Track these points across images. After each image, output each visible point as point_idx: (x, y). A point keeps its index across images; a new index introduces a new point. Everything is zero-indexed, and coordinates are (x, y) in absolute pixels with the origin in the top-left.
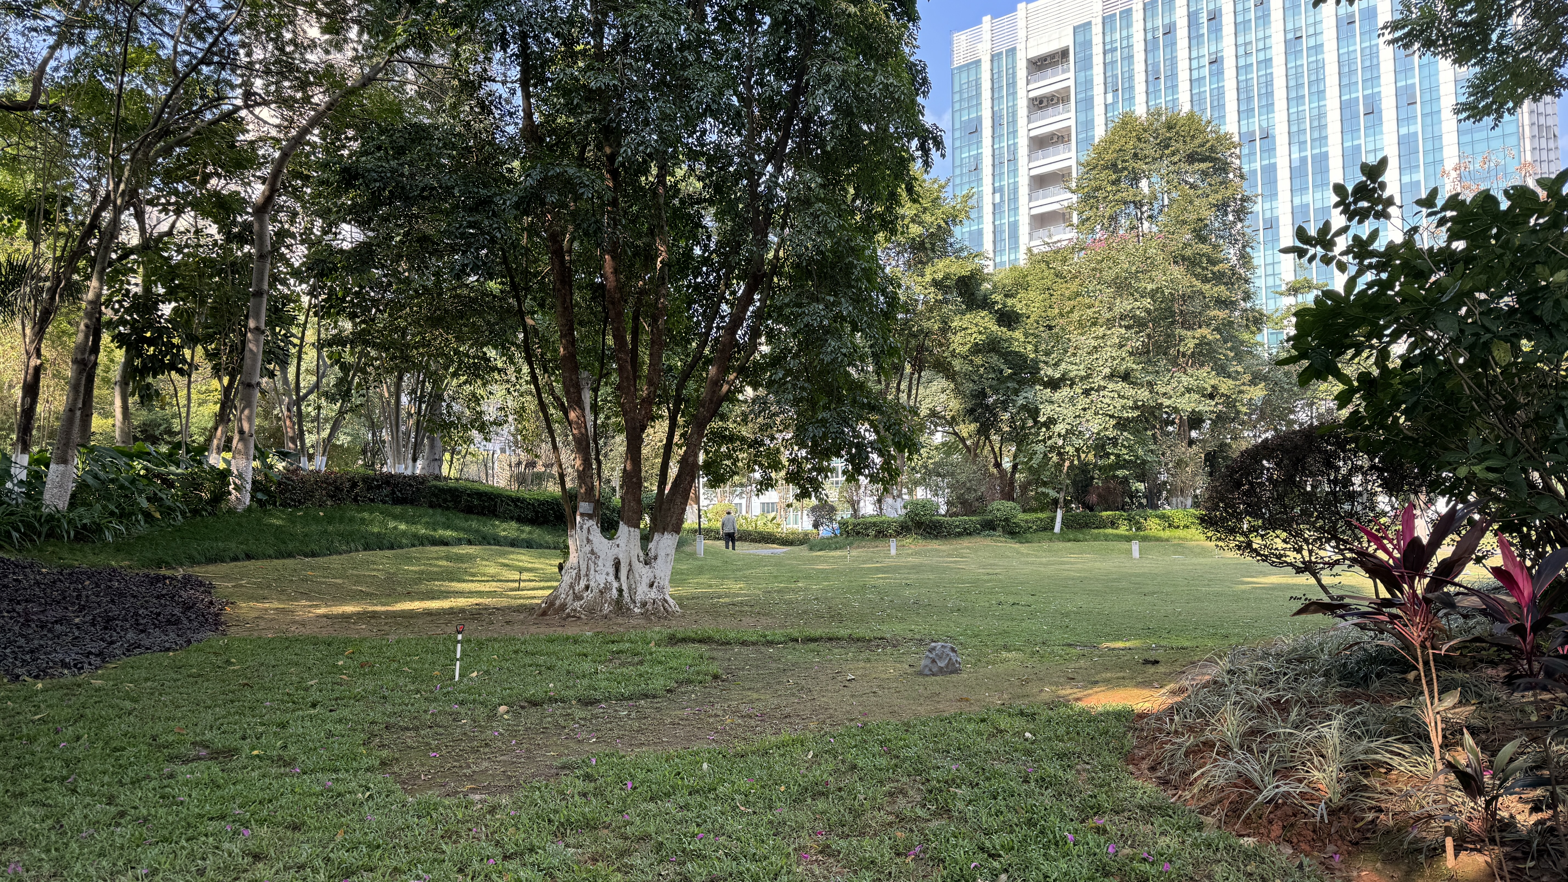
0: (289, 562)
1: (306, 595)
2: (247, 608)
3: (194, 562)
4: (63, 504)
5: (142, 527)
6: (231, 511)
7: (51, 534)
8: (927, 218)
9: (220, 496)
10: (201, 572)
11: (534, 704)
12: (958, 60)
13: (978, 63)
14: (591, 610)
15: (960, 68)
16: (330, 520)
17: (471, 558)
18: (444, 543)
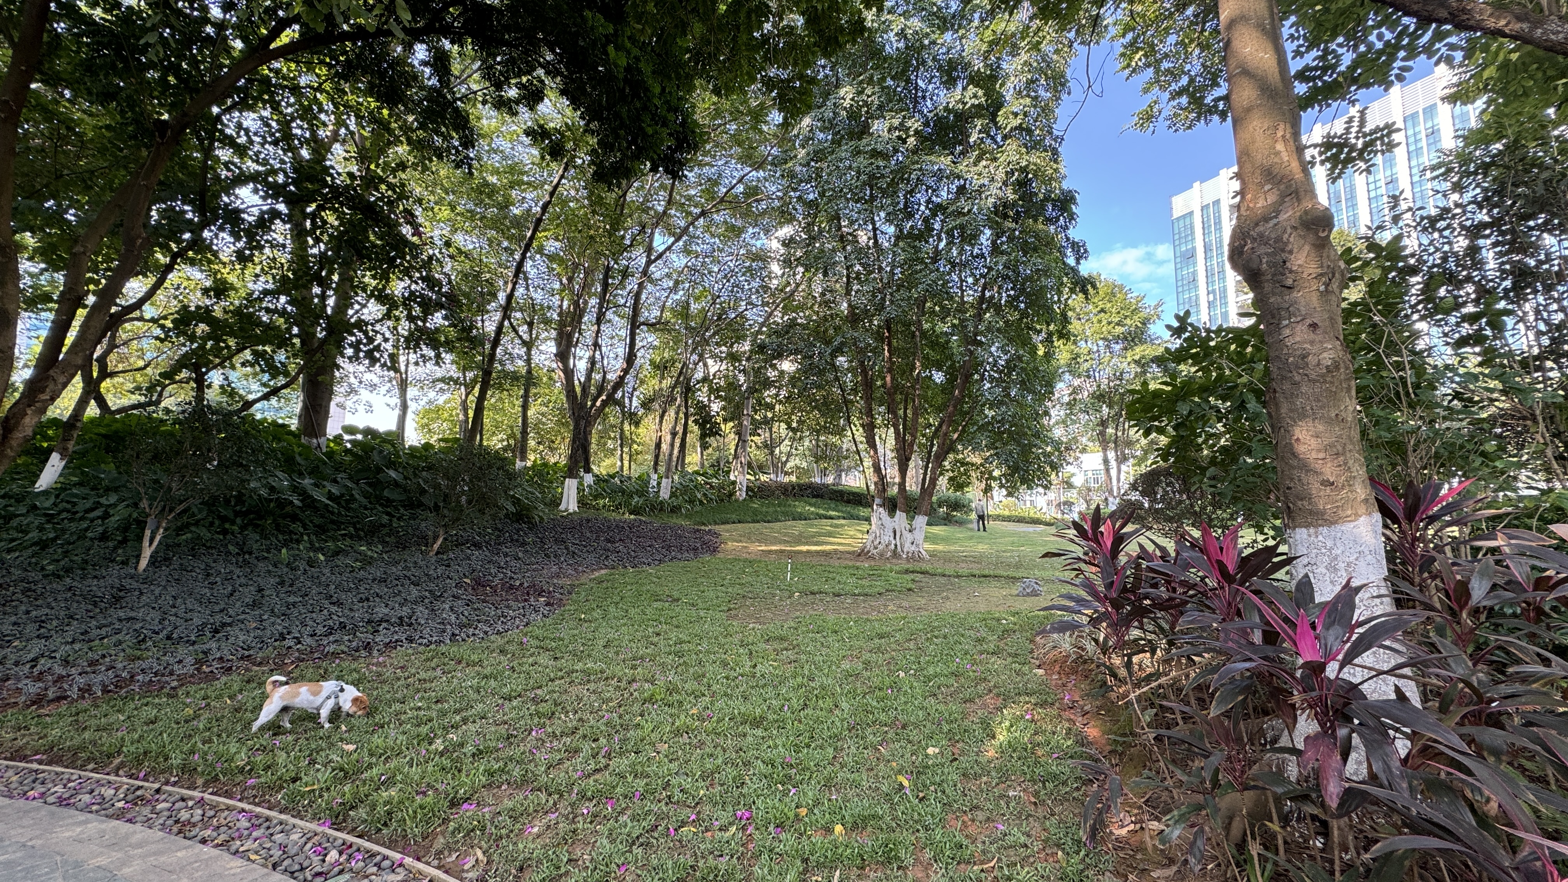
0: (757, 525)
1: (759, 541)
2: (731, 545)
3: (716, 523)
4: (667, 497)
5: (698, 508)
6: (737, 500)
7: (661, 510)
8: (1128, 321)
9: (731, 494)
10: (717, 528)
11: (812, 593)
12: (1176, 214)
13: (1191, 213)
14: (881, 555)
15: (1178, 219)
16: (779, 505)
17: (843, 526)
18: (831, 518)
